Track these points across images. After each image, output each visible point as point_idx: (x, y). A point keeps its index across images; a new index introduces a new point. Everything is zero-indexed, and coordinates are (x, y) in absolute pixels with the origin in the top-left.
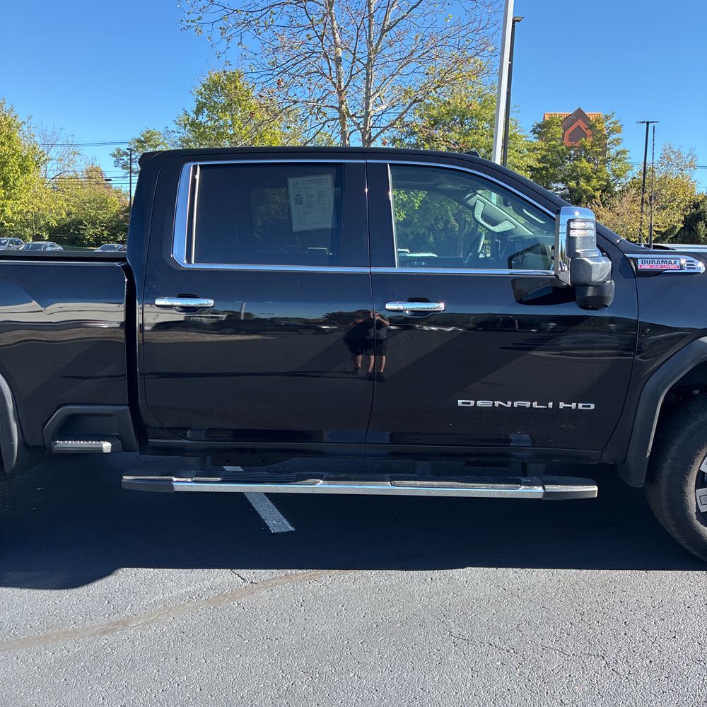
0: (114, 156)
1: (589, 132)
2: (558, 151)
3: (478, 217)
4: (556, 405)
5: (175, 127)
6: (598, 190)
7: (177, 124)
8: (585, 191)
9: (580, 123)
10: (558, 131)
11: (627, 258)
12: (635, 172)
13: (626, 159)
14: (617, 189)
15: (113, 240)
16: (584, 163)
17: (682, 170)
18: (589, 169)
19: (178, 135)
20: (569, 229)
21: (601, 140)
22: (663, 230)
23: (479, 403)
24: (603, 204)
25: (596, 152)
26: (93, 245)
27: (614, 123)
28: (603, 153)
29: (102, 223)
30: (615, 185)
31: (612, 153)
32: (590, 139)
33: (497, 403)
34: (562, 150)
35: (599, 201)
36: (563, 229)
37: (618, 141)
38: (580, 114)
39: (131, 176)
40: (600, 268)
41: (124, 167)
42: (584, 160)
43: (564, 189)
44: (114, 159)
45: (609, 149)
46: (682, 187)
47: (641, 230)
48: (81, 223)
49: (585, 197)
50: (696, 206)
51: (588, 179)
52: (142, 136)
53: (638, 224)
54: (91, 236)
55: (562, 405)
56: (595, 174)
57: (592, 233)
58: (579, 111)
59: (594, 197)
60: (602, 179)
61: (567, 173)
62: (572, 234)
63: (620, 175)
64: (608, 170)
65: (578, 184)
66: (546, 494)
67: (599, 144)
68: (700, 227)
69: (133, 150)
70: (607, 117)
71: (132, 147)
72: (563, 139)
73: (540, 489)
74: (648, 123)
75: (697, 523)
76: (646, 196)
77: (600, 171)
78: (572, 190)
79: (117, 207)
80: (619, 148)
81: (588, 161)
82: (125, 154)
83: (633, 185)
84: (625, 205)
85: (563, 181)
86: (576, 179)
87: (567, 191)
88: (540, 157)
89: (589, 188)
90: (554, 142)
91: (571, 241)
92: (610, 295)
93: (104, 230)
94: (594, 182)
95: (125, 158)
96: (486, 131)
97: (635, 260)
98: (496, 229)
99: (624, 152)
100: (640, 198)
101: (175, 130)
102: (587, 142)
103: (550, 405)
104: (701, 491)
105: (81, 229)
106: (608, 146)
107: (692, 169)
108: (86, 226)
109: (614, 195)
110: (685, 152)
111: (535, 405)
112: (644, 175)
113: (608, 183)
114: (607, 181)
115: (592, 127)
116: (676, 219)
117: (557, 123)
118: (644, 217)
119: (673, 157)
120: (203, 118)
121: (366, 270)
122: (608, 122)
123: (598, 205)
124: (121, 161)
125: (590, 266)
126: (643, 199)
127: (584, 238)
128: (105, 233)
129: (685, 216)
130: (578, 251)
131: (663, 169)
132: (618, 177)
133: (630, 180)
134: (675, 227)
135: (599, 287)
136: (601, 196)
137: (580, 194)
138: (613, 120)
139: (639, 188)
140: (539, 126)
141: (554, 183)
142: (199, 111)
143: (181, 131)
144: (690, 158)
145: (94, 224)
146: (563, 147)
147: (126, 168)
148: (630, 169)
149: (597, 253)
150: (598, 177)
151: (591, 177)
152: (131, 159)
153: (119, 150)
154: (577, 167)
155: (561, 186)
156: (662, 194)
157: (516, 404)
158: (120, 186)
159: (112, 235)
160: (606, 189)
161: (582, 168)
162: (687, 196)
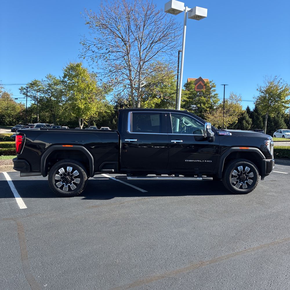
0: (20, 89)
1: (204, 87)
2: (193, 93)
3: (184, 122)
4: (204, 161)
5: (46, 79)
6: (208, 108)
7: (47, 78)
8: (203, 108)
9: (201, 82)
10: (193, 86)
11: (217, 132)
12: (221, 102)
13: (218, 97)
14: (215, 108)
15: (17, 123)
16: (203, 98)
17: (237, 102)
18: (205, 100)
19: (47, 82)
20: (207, 127)
21: (208, 89)
22: (231, 123)
23: (190, 161)
24: (210, 113)
25: (207, 94)
26: (8, 125)
27: (213, 84)
28: (210, 94)
29: (13, 116)
30: (214, 106)
31: (213, 94)
32: (205, 89)
33: (193, 161)
34: (195, 93)
35: (208, 112)
36: (205, 127)
37: (214, 91)
38: (200, 79)
39: (27, 98)
40: (212, 134)
41: (24, 94)
42: (203, 97)
43: (196, 107)
44: (20, 91)
45: (211, 93)
46: (237, 107)
47: (223, 123)
48: (4, 116)
49: (203, 110)
50: (242, 114)
51: (204, 104)
52: (32, 82)
53: (222, 121)
54: (8, 121)
55: (205, 161)
56: (207, 102)
57: (210, 127)
58: (200, 78)
59: (207, 110)
60: (209, 104)
61: (197, 101)
62: (207, 128)
63: (216, 103)
64: (211, 101)
65: (201, 105)
66: (203, 179)
67: (208, 91)
68: (244, 122)
69: (28, 87)
70: (211, 82)
71: (28, 86)
72: (195, 89)
73: (202, 178)
74: (224, 85)
75: (232, 185)
76: (225, 111)
77: (209, 101)
78: (199, 108)
79: (20, 109)
80: (215, 93)
81: (204, 97)
82: (25, 89)
83: (220, 106)
84: (218, 114)
85: (195, 104)
86: (200, 103)
87: (197, 108)
88: (188, 97)
89: (204, 107)
90: (192, 90)
91: (207, 129)
92: (214, 139)
93: (14, 119)
94: (206, 105)
95: (25, 90)
96: (169, 87)
97: (219, 133)
98: (188, 125)
99: (217, 94)
100: (223, 111)
101: (46, 80)
102: (204, 90)
103: (203, 161)
104: (232, 178)
105: (4, 118)
106: (211, 92)
107: (240, 101)
108: (6, 117)
109: (214, 110)
110: (238, 95)
111: (200, 161)
112: (224, 103)
113: (212, 105)
114: (211, 105)
115: (205, 85)
116: (236, 119)
117: (193, 83)
118: (224, 118)
119: (234, 97)
120: (66, 79)
121: (167, 134)
122: (211, 83)
123: (208, 114)
124: (23, 92)
125: (210, 134)
126: (224, 112)
127: (209, 128)
128: (14, 120)
129: (238, 118)
130: (208, 131)
131: (230, 101)
132: (215, 103)
133: (219, 104)
134: (235, 122)
135: (212, 137)
136: (209, 110)
137: (201, 109)
138: (213, 83)
139: (222, 108)
140: (186, 84)
141: (192, 105)
142: (65, 77)
143: (48, 81)
144: (239, 97)
145: (9, 117)
146: (195, 92)
147: (25, 95)
148: (219, 100)
149: (212, 131)
150: (208, 103)
151: (205, 103)
152: (27, 91)
153: (22, 87)
154: (201, 99)
155: (195, 106)
156: (230, 110)
157: (196, 161)
158: (21, 101)
159: (17, 121)
160: (211, 107)
161: (202, 100)
162: (239, 111)
